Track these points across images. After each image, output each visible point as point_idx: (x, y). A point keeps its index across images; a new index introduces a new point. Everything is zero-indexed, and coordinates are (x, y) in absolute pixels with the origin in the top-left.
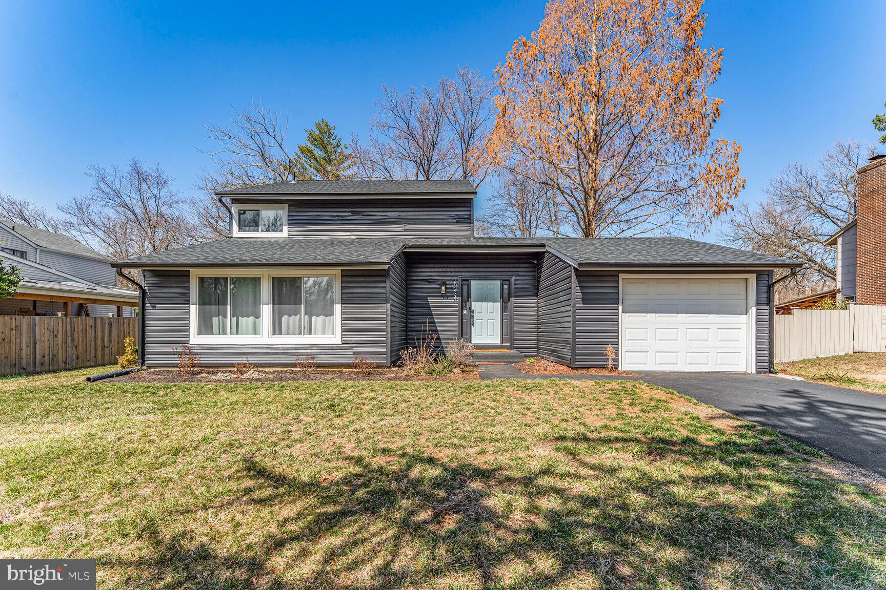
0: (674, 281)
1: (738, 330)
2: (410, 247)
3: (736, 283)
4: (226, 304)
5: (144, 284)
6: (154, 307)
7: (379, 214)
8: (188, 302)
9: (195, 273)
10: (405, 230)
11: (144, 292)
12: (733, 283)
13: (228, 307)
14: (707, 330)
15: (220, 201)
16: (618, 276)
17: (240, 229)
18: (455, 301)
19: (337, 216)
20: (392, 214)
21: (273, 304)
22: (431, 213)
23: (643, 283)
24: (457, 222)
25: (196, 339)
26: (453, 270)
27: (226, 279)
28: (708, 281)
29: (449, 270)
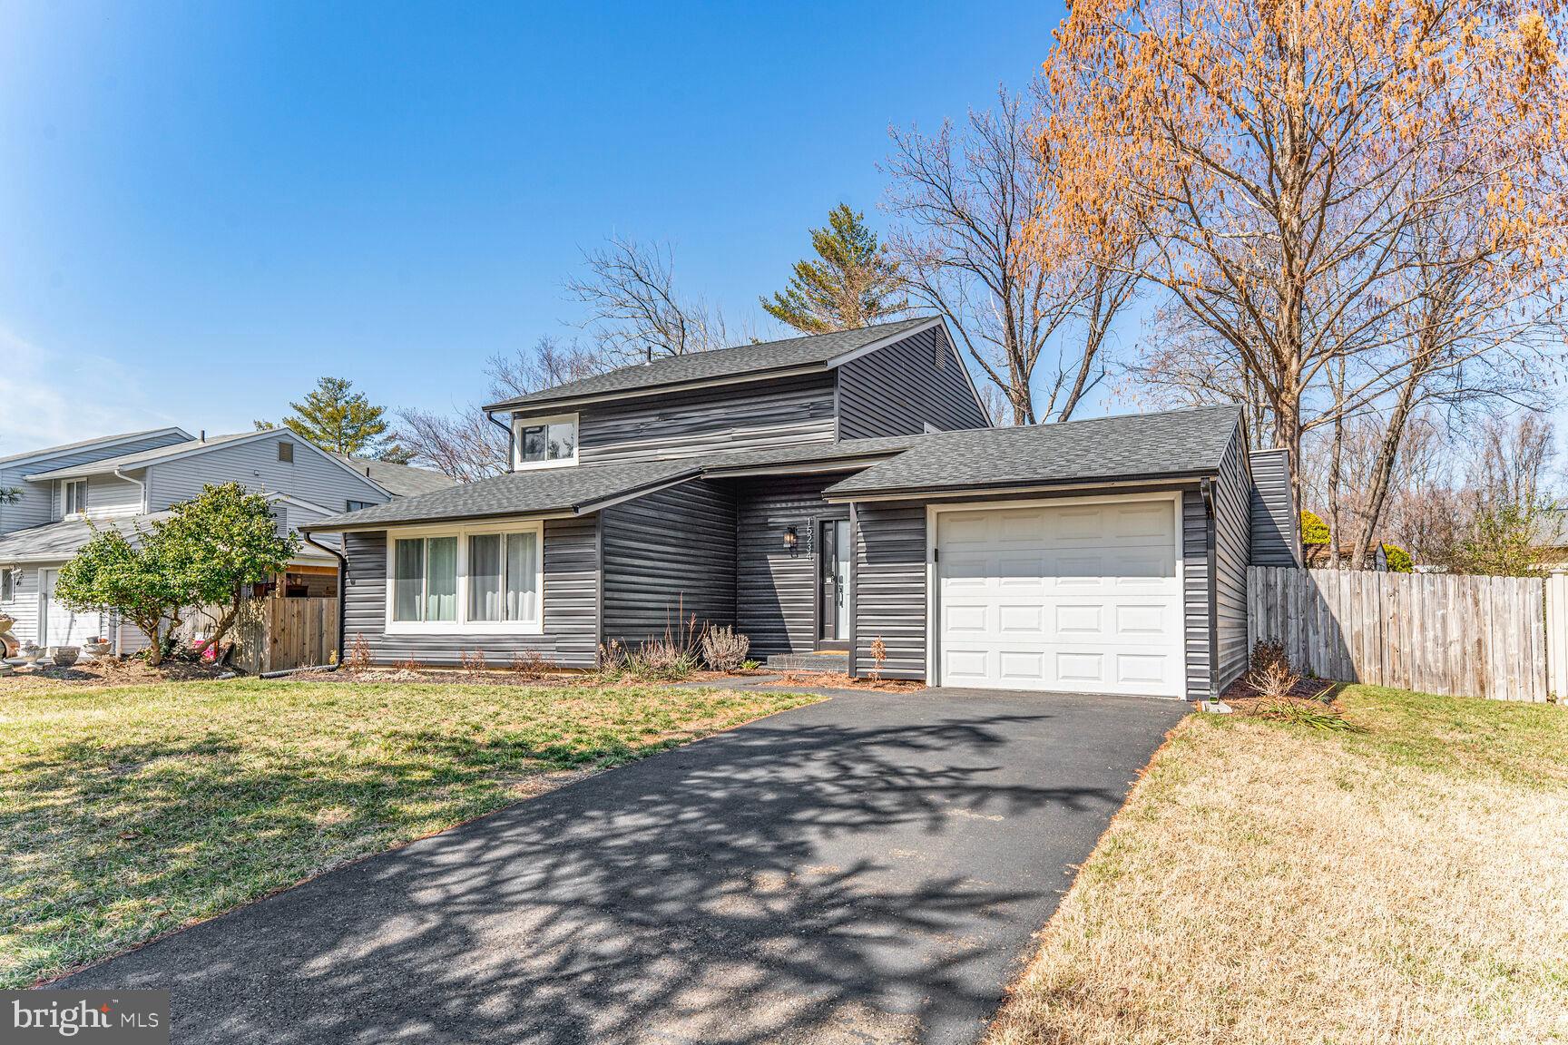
0: (1035, 513)
1: (1160, 609)
2: (711, 470)
3: (1153, 511)
4: (420, 577)
5: (343, 553)
6: (353, 583)
7: (696, 416)
8: (384, 576)
9: (394, 534)
10: (734, 439)
11: (344, 562)
12: (1148, 511)
13: (424, 580)
14: (1097, 609)
15: (491, 419)
16: (924, 509)
17: (524, 458)
18: (809, 560)
19: (642, 424)
20: (718, 412)
21: (469, 575)
22: (771, 405)
23: (979, 519)
24: (813, 417)
25: (393, 627)
26: (808, 503)
27: (420, 541)
28: (1095, 509)
29: (802, 504)
